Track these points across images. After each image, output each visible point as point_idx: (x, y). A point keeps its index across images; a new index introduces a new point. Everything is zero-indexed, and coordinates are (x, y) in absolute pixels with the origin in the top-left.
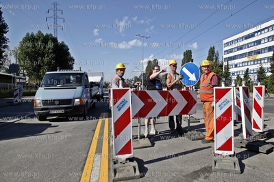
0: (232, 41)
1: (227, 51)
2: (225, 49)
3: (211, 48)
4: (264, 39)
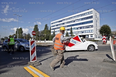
0: (54, 23)
1: (52, 26)
2: (52, 25)
3: (46, 25)
4: (66, 23)
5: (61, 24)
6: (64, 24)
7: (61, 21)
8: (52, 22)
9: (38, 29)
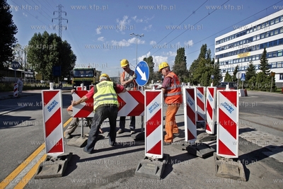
2: (217, 47)
3: (203, 46)
4: (256, 36)
5: (242, 40)
6: (250, 40)
7: (244, 33)
8: (217, 39)
9: (185, 57)
